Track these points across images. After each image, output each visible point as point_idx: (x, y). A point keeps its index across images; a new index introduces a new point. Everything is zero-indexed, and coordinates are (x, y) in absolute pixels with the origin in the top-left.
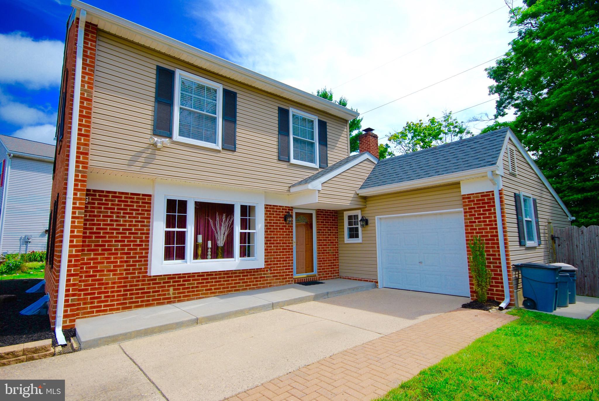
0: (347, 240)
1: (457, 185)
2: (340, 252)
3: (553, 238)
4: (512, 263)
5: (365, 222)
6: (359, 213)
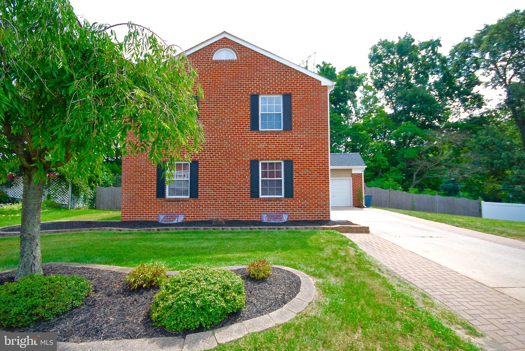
1: (351, 170)
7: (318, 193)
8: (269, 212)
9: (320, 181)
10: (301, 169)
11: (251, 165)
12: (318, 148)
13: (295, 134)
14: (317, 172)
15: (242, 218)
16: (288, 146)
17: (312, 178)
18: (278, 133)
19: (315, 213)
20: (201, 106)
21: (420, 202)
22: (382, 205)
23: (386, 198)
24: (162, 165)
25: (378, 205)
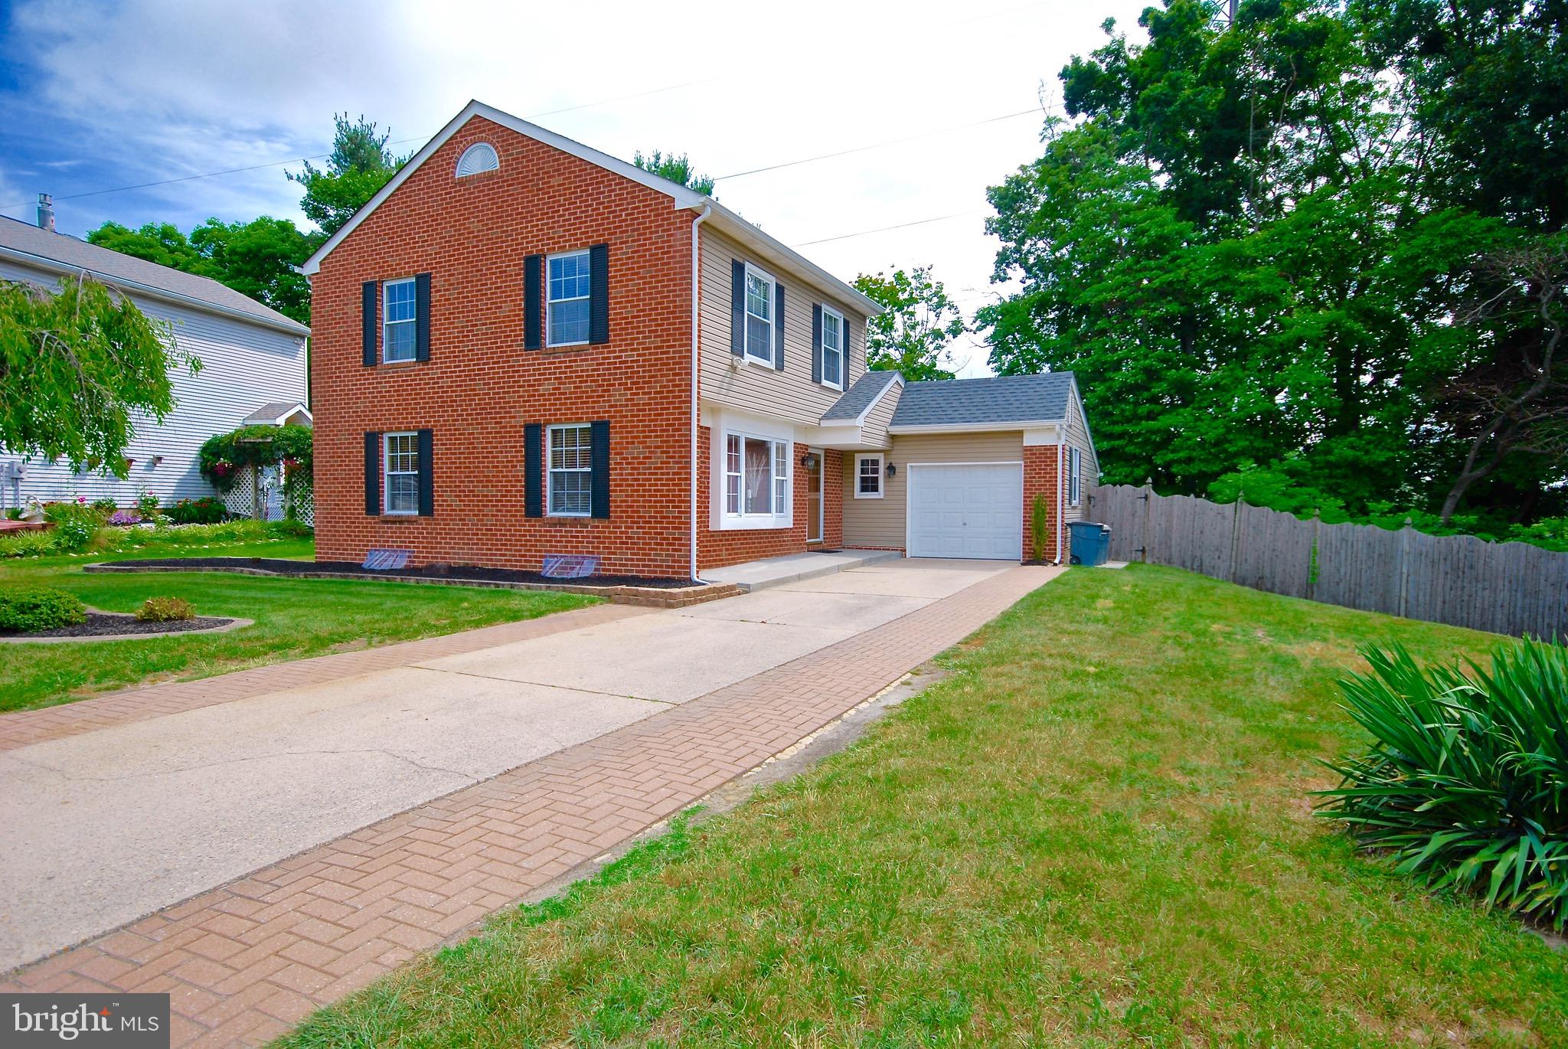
0: (858, 494)
1: (1020, 434)
2: (844, 511)
3: (1089, 498)
4: (1066, 521)
5: (891, 469)
6: (881, 457)
7: (662, 507)
8: (560, 552)
9: (668, 474)
10: (627, 443)
11: (526, 436)
12: (665, 386)
13: (616, 351)
14: (662, 452)
15: (512, 566)
16: (600, 386)
17: (650, 468)
18: (580, 350)
19: (656, 560)
20: (435, 297)
21: (1338, 553)
22: (1206, 562)
23: (1221, 536)
24: (372, 441)
25: (1189, 564)
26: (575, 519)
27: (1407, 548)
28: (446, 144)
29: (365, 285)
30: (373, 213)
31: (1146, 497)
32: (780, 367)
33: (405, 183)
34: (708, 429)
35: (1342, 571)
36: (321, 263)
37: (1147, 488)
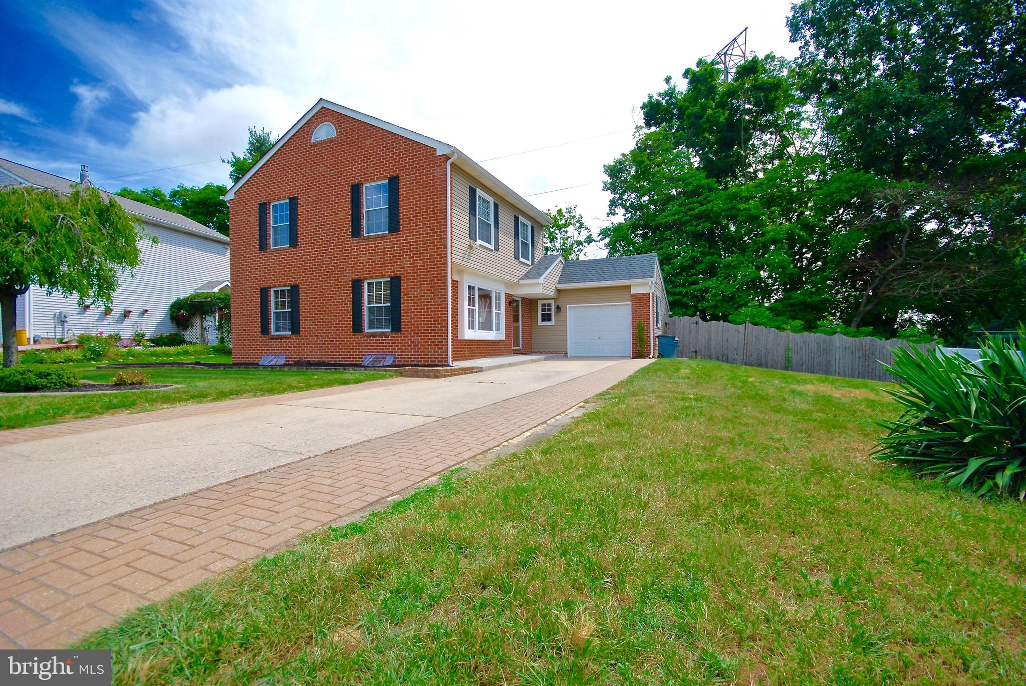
0: (540, 323)
1: (628, 287)
2: (532, 332)
3: (666, 324)
4: (655, 335)
5: (558, 308)
6: (552, 302)
7: (431, 324)
8: (373, 352)
9: (434, 305)
10: (411, 288)
11: (353, 287)
13: (403, 236)
14: (431, 293)
15: (345, 361)
16: (395, 256)
17: (424, 302)
18: (383, 237)
19: (428, 355)
20: (300, 210)
21: (801, 349)
22: (730, 356)
23: (738, 342)
24: (264, 292)
25: (721, 358)
26: (382, 333)
27: (838, 345)
28: (306, 124)
29: (260, 205)
30: (264, 164)
31: (697, 323)
32: (497, 249)
33: (282, 146)
34: (457, 281)
35: (804, 359)
36: (235, 194)
37: (697, 318)
